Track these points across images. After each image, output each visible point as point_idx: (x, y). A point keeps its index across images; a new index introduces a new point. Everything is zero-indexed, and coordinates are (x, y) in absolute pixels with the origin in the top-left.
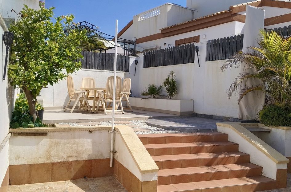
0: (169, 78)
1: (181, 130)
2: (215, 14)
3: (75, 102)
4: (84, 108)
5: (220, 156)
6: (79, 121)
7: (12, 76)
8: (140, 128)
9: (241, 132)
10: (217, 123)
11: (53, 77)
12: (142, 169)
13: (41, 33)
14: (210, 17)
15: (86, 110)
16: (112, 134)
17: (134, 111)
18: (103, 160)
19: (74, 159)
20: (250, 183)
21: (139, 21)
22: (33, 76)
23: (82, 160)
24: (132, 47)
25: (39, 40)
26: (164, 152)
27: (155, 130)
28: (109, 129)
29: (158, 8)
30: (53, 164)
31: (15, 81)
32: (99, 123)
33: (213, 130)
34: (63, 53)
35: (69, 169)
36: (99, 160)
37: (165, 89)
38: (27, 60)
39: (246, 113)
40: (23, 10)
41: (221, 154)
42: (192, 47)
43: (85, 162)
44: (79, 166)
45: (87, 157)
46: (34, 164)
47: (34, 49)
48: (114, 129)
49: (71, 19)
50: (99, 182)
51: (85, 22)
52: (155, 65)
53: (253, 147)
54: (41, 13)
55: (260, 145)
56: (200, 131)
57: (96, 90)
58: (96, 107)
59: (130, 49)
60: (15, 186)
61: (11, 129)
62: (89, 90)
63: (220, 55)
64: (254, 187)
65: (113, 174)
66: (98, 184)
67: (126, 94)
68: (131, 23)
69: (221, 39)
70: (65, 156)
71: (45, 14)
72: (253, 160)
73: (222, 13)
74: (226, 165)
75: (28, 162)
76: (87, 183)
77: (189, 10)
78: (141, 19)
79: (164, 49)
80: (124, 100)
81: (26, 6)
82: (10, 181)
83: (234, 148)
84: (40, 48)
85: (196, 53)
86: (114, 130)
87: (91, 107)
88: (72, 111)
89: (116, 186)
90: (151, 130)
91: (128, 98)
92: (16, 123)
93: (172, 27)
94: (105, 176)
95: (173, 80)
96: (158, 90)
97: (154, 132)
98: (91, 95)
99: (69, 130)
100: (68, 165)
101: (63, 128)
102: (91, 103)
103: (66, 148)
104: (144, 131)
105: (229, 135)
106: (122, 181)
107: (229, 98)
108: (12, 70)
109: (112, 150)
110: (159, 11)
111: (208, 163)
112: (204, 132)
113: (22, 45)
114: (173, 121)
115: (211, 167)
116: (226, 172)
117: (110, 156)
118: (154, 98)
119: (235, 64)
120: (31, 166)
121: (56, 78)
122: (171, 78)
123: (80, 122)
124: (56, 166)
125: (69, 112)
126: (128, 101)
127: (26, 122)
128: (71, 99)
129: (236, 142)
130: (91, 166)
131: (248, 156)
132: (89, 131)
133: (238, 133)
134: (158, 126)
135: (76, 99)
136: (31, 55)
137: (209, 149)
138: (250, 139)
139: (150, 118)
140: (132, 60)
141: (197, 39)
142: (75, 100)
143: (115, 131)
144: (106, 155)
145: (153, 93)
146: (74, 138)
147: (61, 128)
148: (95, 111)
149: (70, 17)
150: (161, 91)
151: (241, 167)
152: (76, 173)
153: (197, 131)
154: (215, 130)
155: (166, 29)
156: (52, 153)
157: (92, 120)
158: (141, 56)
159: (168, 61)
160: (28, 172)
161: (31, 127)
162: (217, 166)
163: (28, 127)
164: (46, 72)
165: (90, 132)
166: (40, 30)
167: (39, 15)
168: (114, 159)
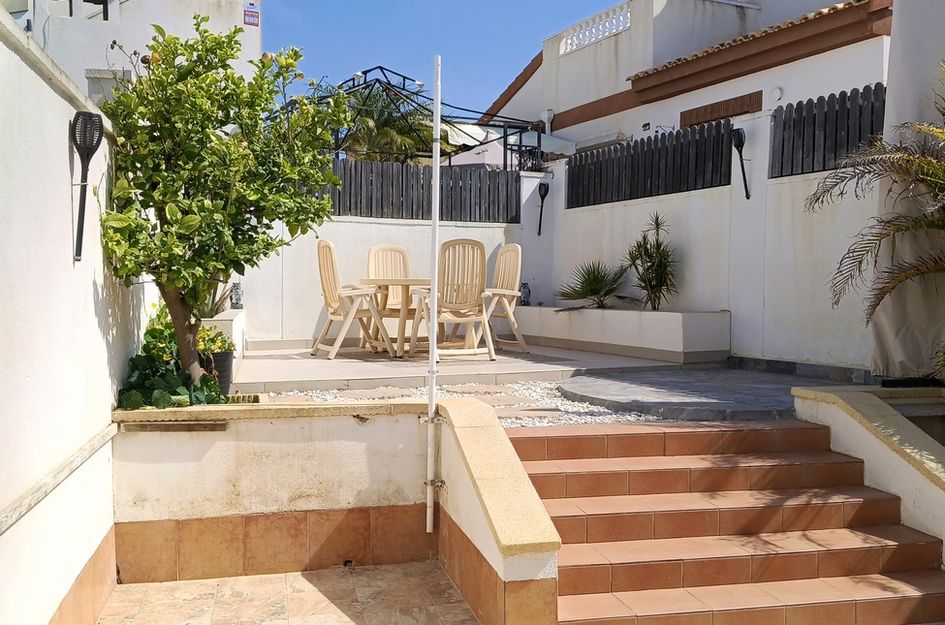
0: (645, 238)
1: (669, 412)
2: (811, 15)
3: (342, 323)
4: (375, 343)
5: (792, 503)
6: (344, 386)
7: (116, 248)
8: (533, 406)
9: (871, 420)
10: (795, 391)
11: (240, 249)
12: (505, 541)
13: (201, 110)
14: (793, 27)
15: (380, 349)
16: (431, 427)
17: (534, 350)
18: (405, 509)
19: (313, 505)
20: (889, 595)
21: (561, 52)
22: (177, 246)
23: (336, 507)
24: (530, 140)
25: (197, 132)
26: (597, 485)
27: (579, 414)
28: (420, 411)
29: (622, 8)
30: (249, 519)
31: (126, 263)
32: (405, 391)
33: (780, 413)
34: (272, 172)
35: (297, 536)
36: (393, 509)
37: (634, 277)
38: (161, 198)
39: (898, 356)
40: (153, 43)
41: (797, 495)
42: (723, 131)
43: (347, 515)
44: (328, 528)
45: (351, 499)
46: (191, 520)
47: (186, 163)
48: (437, 409)
49: (292, 61)
50: (388, 579)
51: (381, 68)
52: (603, 197)
53: (912, 469)
54: (200, 48)
55: (933, 465)
56: (734, 416)
57: (407, 287)
58: (407, 340)
59: (524, 149)
60: (133, 585)
61: (119, 411)
62: (387, 288)
63: (819, 156)
64: (906, 610)
65: (436, 553)
66: (383, 585)
67: (504, 295)
68: (537, 62)
69: (821, 99)
70: (284, 496)
71: (211, 51)
72: (911, 514)
73: (836, 12)
74: (811, 534)
75: (170, 512)
76: (349, 582)
77: (728, 8)
78: (569, 47)
79: (632, 144)
80: (499, 316)
81: (160, 30)
82: (118, 572)
83: (847, 474)
84: (203, 159)
85: (735, 151)
86: (437, 413)
87: (394, 340)
88: (332, 355)
89: (439, 593)
90: (567, 413)
91: (510, 309)
92: (134, 391)
93: (667, 69)
94: (412, 560)
95: (658, 245)
96: (615, 280)
97: (575, 418)
98: (395, 300)
99: (295, 415)
100: (294, 522)
101: (275, 407)
102: (391, 326)
103: (285, 470)
104: (540, 417)
105: (834, 429)
106: (457, 579)
107: (837, 303)
108: (116, 230)
109: (430, 477)
110: (625, 17)
111: (749, 525)
112: (748, 420)
113: (145, 152)
114: (651, 384)
115: (759, 538)
116: (807, 555)
117: (426, 498)
118: (602, 306)
119: (857, 184)
120: (180, 524)
121: (251, 250)
122: (652, 239)
123: (348, 387)
124: (257, 526)
125: (326, 356)
126: (513, 319)
127: (165, 389)
128: (331, 317)
129: (854, 455)
130: (368, 528)
131: (896, 500)
132: (358, 416)
133: (860, 423)
134: (593, 401)
135: (346, 316)
136: (174, 181)
137: (755, 478)
138: (902, 442)
139: (577, 374)
140: (529, 184)
141: (752, 103)
142: (341, 318)
143: (441, 416)
144: (413, 492)
145: (594, 292)
146: (311, 439)
147: (270, 407)
148: (406, 352)
149: (290, 57)
150: (625, 282)
151: (865, 541)
152: (320, 549)
153: (721, 415)
154: (789, 412)
155: (647, 76)
156: (245, 485)
157: (386, 382)
158: (560, 169)
159: (645, 184)
160: (173, 543)
161: (180, 405)
162: (779, 535)
163: (174, 404)
164: (220, 234)
165: (361, 419)
166: (198, 101)
167: (195, 54)
168: (437, 507)
